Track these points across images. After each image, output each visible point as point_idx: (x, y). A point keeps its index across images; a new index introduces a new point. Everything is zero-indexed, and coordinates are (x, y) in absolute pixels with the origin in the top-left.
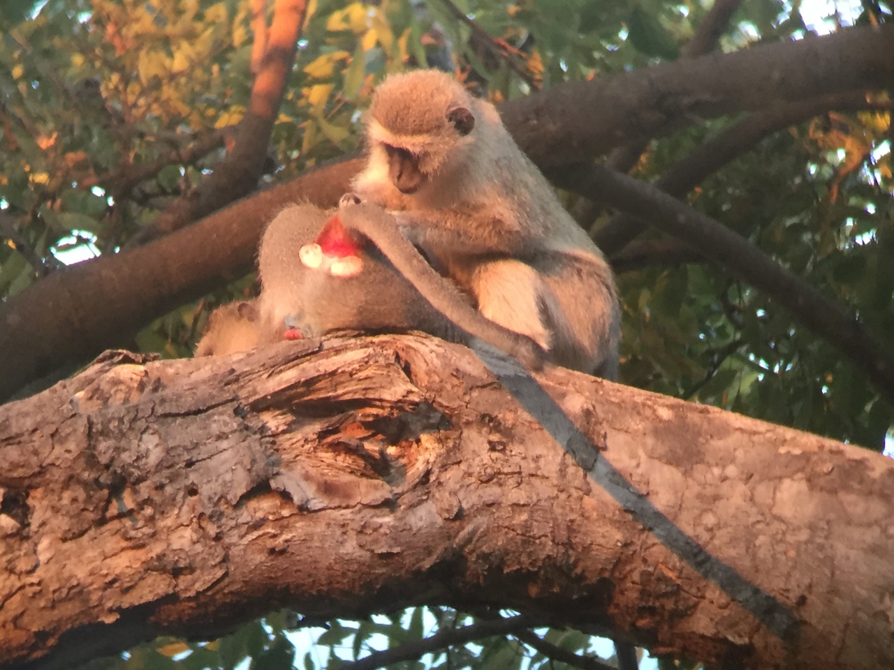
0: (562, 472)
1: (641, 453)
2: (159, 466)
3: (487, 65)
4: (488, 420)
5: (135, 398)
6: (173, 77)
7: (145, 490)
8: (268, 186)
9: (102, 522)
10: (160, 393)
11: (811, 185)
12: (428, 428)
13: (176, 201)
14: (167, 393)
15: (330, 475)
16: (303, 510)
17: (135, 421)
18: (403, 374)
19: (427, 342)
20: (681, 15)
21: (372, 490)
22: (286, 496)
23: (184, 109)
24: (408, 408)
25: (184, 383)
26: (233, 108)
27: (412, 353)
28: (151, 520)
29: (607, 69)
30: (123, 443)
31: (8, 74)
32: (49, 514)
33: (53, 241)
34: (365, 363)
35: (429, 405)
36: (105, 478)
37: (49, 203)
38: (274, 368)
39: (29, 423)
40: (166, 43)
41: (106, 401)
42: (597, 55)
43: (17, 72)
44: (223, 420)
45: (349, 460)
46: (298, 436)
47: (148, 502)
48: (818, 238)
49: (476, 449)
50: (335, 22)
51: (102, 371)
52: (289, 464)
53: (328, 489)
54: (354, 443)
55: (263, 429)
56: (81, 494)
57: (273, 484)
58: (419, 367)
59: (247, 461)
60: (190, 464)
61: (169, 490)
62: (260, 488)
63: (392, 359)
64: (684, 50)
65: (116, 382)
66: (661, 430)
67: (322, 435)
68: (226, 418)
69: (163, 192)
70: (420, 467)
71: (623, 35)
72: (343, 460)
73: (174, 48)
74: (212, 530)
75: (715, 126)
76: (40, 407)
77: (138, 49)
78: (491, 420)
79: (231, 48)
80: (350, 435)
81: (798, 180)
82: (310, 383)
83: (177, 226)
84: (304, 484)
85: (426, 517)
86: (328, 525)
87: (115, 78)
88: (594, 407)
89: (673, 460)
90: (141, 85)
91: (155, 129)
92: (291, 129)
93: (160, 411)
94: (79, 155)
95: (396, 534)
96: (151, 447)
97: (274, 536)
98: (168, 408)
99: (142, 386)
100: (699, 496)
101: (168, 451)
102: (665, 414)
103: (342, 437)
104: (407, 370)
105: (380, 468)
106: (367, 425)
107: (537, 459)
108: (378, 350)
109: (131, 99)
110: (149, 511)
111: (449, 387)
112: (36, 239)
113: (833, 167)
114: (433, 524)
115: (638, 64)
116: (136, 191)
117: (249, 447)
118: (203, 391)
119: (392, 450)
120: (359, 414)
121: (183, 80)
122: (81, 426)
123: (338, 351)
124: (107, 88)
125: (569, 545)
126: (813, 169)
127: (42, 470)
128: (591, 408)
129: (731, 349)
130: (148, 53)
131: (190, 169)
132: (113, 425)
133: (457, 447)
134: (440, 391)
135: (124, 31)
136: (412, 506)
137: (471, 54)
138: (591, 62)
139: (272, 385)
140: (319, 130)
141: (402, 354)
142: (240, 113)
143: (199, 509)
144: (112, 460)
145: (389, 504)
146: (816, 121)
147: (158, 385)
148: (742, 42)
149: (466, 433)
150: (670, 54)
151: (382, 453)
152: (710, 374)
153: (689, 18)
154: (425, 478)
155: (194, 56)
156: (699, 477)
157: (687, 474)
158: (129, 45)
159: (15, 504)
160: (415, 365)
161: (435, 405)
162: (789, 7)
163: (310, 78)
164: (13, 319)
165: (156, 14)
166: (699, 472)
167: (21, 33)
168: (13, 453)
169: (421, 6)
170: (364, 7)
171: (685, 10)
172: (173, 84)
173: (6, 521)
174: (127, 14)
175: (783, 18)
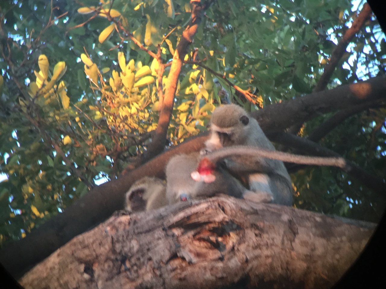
0: (283, 243)
1: (311, 234)
2: (138, 252)
3: (242, 101)
4: (254, 226)
5: (127, 228)
6: (131, 115)
7: (133, 260)
8: (168, 150)
9: (119, 273)
10: (136, 225)
11: (364, 135)
12: (233, 230)
13: (135, 158)
14: (139, 225)
15: (199, 250)
16: (190, 263)
17: (128, 236)
18: (222, 211)
19: (230, 199)
21: (214, 254)
22: (183, 259)
23: (136, 126)
24: (225, 224)
25: (144, 221)
26: (153, 124)
27: (224, 203)
28: (136, 271)
29: (286, 99)
30: (125, 244)
31: (75, 120)
32: (101, 272)
33: (93, 177)
34: (208, 208)
35: (232, 222)
36: (119, 257)
37: (92, 164)
38: (175, 213)
39: (91, 240)
40: (128, 104)
41: (117, 230)
42: (282, 94)
43: (77, 119)
45: (205, 244)
46: (186, 237)
47: (135, 264)
48: (368, 154)
49: (251, 237)
50: (187, 91)
51: (115, 219)
52: (184, 247)
53: (198, 255)
54: (206, 237)
55: (173, 235)
56: (111, 264)
57: (178, 255)
58: (227, 208)
59: (168, 248)
60: (148, 250)
61: (142, 260)
62: (174, 256)
63: (217, 206)
64: (314, 90)
65: (120, 223)
66: (317, 225)
67: (194, 236)
68: (160, 232)
69: (131, 155)
70: (230, 244)
71: (291, 87)
72: (203, 244)
73: (131, 105)
74: (158, 273)
75: (326, 116)
76: (94, 234)
77: (118, 107)
79: (151, 103)
80: (205, 235)
81: (359, 134)
82: (189, 217)
83: (136, 167)
84: (189, 254)
85: (234, 262)
86: (199, 268)
87: (112, 118)
89: (323, 236)
90: (120, 118)
91: (127, 134)
92: (173, 129)
93: (136, 231)
94: (101, 146)
95: (224, 270)
96: (134, 245)
97: (180, 274)
98: (139, 230)
99: (129, 223)
100: (333, 249)
101: (140, 246)
102: (318, 219)
103: (202, 236)
104: (223, 210)
105: (216, 246)
106: (210, 231)
107: (273, 239)
108: (212, 203)
109: (117, 124)
110: (135, 268)
111: (239, 215)
112: (88, 177)
113: (372, 128)
114: (237, 265)
115: (296, 96)
116: (122, 156)
117: (169, 243)
118: (151, 223)
119: (220, 239)
120: (207, 227)
121: (135, 116)
122: (109, 239)
123: (197, 205)
124: (109, 122)
125: (287, 269)
126: (364, 130)
127: (97, 257)
128: (291, 219)
129: (340, 196)
130: (122, 108)
131: (140, 147)
132: (121, 239)
133: (244, 236)
134: (236, 216)
135: (113, 101)
136: (229, 259)
137: (236, 97)
138: (280, 97)
139: (175, 219)
140: (184, 129)
141: (221, 204)
142: (156, 126)
143: (153, 266)
144: (121, 251)
145: (221, 259)
146: (365, 112)
147: (135, 222)
148: (335, 86)
149: (246, 231)
150: (309, 92)
151: (217, 241)
152: (333, 206)
153: (314, 78)
154: (233, 249)
155: (138, 107)
156: (332, 241)
157: (328, 240)
158: (115, 106)
159: (89, 269)
160: (226, 207)
161: (235, 222)
162: (351, 72)
163: (180, 111)
164: (82, 205)
165: (124, 94)
166: (333, 240)
167: (77, 106)
168: (87, 252)
169: (217, 82)
170: (197, 85)
171: (313, 76)
172: (132, 118)
173: (86, 276)
174: (114, 95)
175: (349, 76)
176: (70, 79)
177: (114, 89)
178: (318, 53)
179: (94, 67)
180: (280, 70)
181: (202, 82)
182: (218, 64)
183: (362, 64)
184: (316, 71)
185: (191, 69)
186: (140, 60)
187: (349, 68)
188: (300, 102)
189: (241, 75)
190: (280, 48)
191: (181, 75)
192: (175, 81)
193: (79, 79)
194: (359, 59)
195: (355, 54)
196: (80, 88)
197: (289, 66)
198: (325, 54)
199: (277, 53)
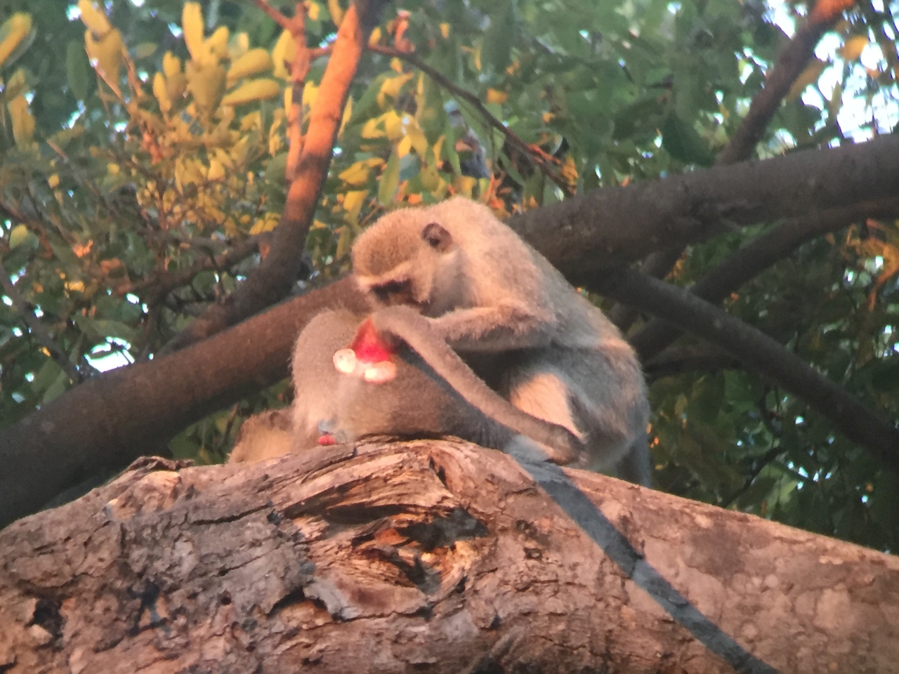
0: (600, 580)
1: (680, 562)
2: (193, 575)
3: (520, 171)
4: (524, 527)
5: (169, 506)
6: (208, 184)
7: (178, 598)
8: (302, 292)
9: (135, 632)
10: (194, 500)
11: (848, 292)
12: (465, 534)
13: (210, 307)
14: (201, 499)
15: (364, 582)
16: (338, 619)
17: (168, 529)
18: (437, 480)
19: (462, 447)
20: (716, 122)
21: (406, 599)
22: (319, 605)
23: (219, 216)
24: (443, 514)
25: (218, 489)
26: (268, 215)
27: (446, 458)
28: (184, 630)
29: (642, 175)
30: (156, 551)
31: (45, 182)
32: (81, 624)
33: (87, 348)
34: (399, 468)
35: (465, 512)
36: (138, 587)
37: (84, 311)
38: (307, 474)
39: (62, 532)
40: (202, 152)
41: (139, 508)
42: (631, 161)
43: (54, 180)
44: (257, 527)
45: (383, 568)
46: (332, 543)
47: (181, 611)
48: (856, 345)
49: (512, 556)
50: (370, 129)
51: (136, 478)
52: (324, 572)
53: (362, 597)
54: (388, 550)
55: (296, 536)
56: (114, 604)
57: (307, 592)
58: (454, 472)
59: (280, 569)
60: (223, 572)
61: (202, 598)
62: (294, 596)
63: (427, 465)
64: (719, 156)
65: (150, 489)
66: (699, 538)
67: (356, 542)
68: (259, 525)
69: (199, 299)
70: (455, 574)
71: (658, 142)
72: (377, 568)
73: (210, 156)
74: (245, 640)
75: (751, 233)
76: (73, 515)
77: (173, 158)
78: (528, 526)
79: (267, 156)
80: (384, 542)
81: (835, 287)
82: (344, 489)
83: (211, 332)
84: (338, 592)
85: (461, 626)
86: (363, 634)
87: (151, 186)
88: (631, 514)
89: (712, 569)
90: (177, 192)
91: (190, 236)
92: (325, 234)
93: (193, 518)
94: (115, 263)
95: (432, 643)
96: (184, 554)
97: (308, 646)
98: (201, 515)
99: (175, 493)
100: (740, 607)
101: (202, 559)
102: (703, 522)
103: (376, 544)
104: (442, 475)
105: (414, 575)
106: (401, 532)
107: (574, 567)
108: (413, 455)
109: (166, 206)
110: (181, 620)
111: (484, 492)
112: (71, 346)
113: (870, 274)
114: (468, 634)
115: (671, 170)
116: (171, 297)
117: (283, 555)
118: (237, 497)
119: (427, 558)
120: (394, 521)
121: (218, 187)
122: (114, 534)
123: (372, 457)
124: (143, 196)
125: (607, 656)
126: (850, 276)
127: (76, 579)
128: (628, 515)
129: (770, 457)
130: (184, 162)
131: (225, 275)
132: (146, 533)
133: (493, 554)
134: (475, 497)
135: (160, 140)
136: (448, 615)
137: (505, 159)
138: (626, 169)
139: (305, 491)
140: (353, 235)
141: (437, 459)
142: (276, 219)
143: (233, 618)
144: (145, 568)
145: (424, 613)
146: (854, 227)
147: (192, 492)
148: (779, 150)
149: (502, 540)
150: (705, 160)
151: (417, 560)
152: (749, 482)
153: (723, 124)
154: (460, 587)
155: (229, 164)
156: (739, 587)
157: (727, 583)
158: (165, 153)
159: (48, 614)
160: (450, 470)
161: (470, 512)
162: (825, 115)
163: (345, 184)
164: (48, 427)
165: (192, 123)
166: (739, 582)
167: (57, 141)
168: (46, 562)
169: (456, 113)
170: (399, 114)
171: (720, 118)
172: (208, 191)
173: (39, 632)
174: (164, 122)
175: (820, 125)
176: (44, 65)
177: (165, 104)
178: (738, 56)
179: (114, 39)
180: (632, 93)
181: (412, 109)
182: (460, 61)
183: (856, 95)
184: (730, 104)
185: (385, 68)
186: (244, 30)
187: (819, 104)
188: (680, 188)
189: (524, 98)
190: (635, 31)
191: (357, 81)
192: (338, 100)
193: (69, 64)
194: (849, 81)
195: (839, 64)
196: (70, 92)
197: (657, 86)
198: (758, 61)
199: (627, 45)
